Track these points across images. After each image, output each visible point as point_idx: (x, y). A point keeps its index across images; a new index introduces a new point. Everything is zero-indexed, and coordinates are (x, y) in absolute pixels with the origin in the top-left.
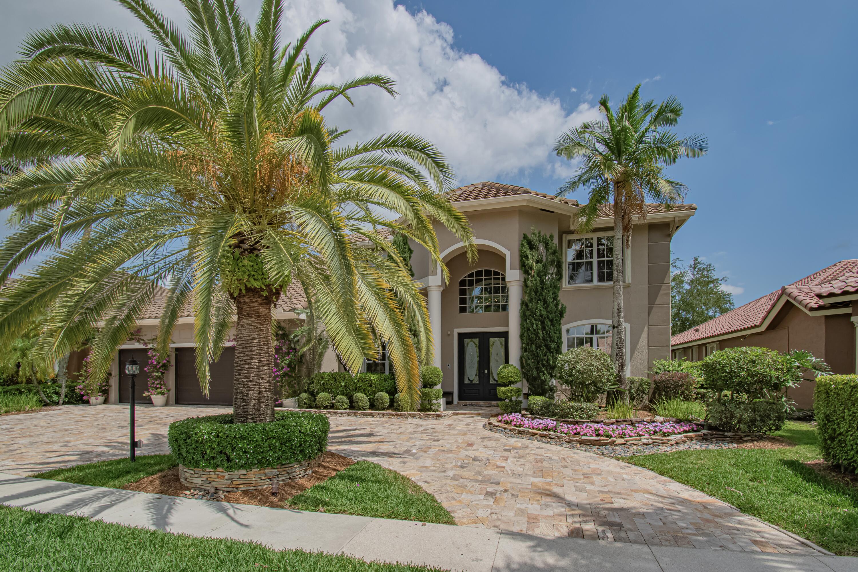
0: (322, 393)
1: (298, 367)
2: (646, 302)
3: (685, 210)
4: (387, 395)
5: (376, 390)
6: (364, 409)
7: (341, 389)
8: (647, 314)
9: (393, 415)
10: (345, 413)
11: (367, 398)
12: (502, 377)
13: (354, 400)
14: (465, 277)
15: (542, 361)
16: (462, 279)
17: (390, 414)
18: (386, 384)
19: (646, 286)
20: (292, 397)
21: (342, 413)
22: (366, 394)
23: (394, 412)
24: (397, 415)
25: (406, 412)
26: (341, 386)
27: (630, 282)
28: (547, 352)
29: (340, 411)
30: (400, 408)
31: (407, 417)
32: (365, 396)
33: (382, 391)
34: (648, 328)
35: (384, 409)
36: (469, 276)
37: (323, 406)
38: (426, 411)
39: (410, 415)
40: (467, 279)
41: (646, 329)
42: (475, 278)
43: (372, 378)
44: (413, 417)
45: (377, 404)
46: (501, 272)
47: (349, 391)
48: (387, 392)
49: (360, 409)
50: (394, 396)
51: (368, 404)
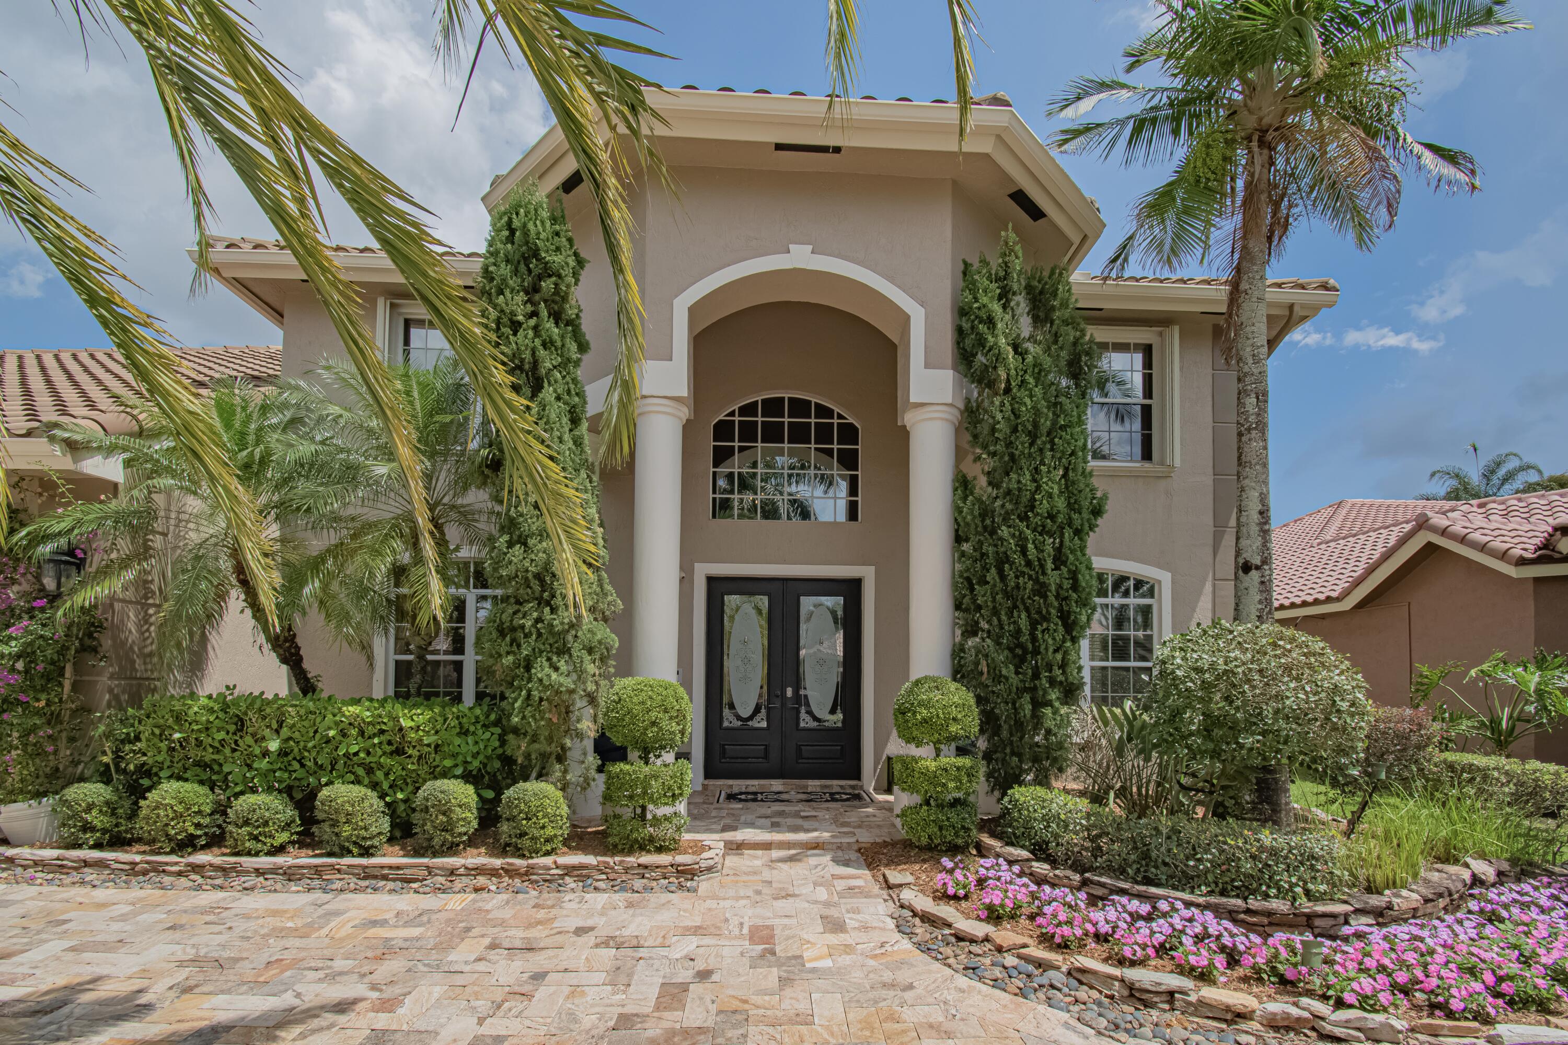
0: (174, 786)
1: (77, 670)
2: (1208, 519)
3: (1315, 288)
4: (470, 789)
5: (424, 770)
6: (366, 852)
7: (263, 764)
8: (1209, 550)
9: (493, 873)
10: (274, 871)
11: (379, 805)
12: (925, 721)
13: (320, 815)
14: (732, 414)
15: (1049, 667)
16: (721, 417)
17: (479, 871)
18: (467, 746)
19: (1208, 480)
20: (39, 795)
21: (258, 872)
22: (374, 786)
23: (498, 862)
24: (511, 872)
25: (548, 861)
26: (266, 753)
27: (1177, 463)
28: (1064, 641)
29: (248, 862)
30: (526, 842)
31: (553, 882)
32: (372, 795)
33: (445, 774)
34: (1214, 586)
35: (451, 849)
36: (744, 410)
37: (170, 839)
38: (630, 852)
39: (570, 870)
40: (737, 419)
41: (1208, 587)
42: (760, 419)
43: (405, 723)
44: (582, 878)
45: (427, 826)
46: (836, 410)
47: (301, 773)
48: (467, 777)
49: (345, 852)
50: (499, 793)
51: (385, 824)
